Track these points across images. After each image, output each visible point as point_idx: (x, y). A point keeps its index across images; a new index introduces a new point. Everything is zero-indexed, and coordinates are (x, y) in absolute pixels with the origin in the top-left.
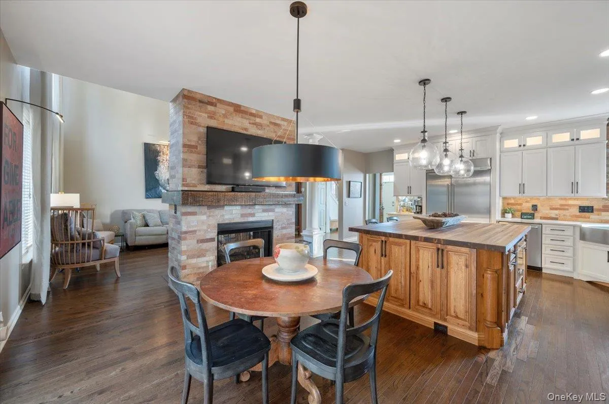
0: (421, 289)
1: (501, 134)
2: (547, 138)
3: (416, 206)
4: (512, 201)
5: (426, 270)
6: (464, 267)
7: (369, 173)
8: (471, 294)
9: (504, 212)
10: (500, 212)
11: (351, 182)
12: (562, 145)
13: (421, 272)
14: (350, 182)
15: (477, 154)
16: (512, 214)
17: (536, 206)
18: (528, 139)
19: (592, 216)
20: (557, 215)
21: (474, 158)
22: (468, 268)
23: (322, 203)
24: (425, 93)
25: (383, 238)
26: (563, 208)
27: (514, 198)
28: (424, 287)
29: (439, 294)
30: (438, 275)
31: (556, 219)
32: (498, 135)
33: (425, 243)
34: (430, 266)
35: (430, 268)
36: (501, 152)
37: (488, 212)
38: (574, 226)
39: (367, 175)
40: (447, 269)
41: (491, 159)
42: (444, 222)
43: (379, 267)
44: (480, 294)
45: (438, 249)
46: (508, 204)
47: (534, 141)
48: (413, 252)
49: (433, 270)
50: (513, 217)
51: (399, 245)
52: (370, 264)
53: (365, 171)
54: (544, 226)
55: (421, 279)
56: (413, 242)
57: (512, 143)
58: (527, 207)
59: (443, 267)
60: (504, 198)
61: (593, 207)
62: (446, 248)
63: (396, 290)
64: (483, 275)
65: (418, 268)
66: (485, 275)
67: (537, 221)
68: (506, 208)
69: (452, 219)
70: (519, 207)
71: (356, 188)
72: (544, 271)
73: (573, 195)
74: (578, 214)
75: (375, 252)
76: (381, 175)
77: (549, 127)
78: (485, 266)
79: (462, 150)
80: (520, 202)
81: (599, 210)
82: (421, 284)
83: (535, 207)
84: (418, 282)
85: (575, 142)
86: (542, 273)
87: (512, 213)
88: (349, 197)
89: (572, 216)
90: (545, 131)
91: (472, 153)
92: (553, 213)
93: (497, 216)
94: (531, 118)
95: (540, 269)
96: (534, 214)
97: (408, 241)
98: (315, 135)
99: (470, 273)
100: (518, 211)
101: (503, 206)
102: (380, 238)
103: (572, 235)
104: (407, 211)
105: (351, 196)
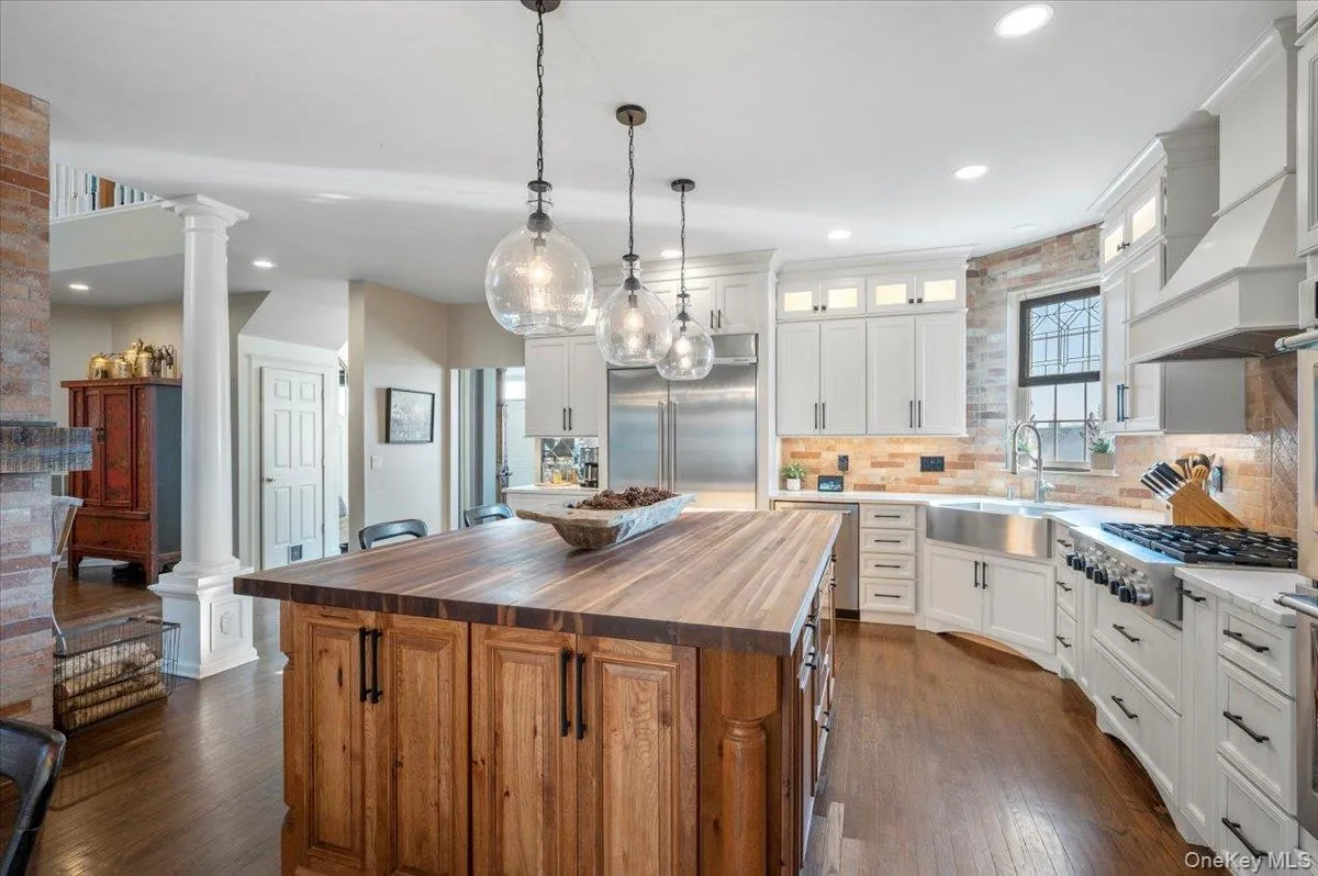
0: (509, 825)
1: (778, 275)
2: (866, 294)
3: (587, 464)
4: (801, 448)
5: (525, 749)
6: (654, 726)
7: (459, 366)
8: (681, 829)
9: (786, 475)
10: (777, 477)
11: (393, 393)
12: (891, 313)
13: (508, 753)
14: (389, 392)
15: (727, 321)
16: (802, 480)
17: (846, 458)
18: (832, 293)
19: (944, 479)
20: (883, 479)
21: (720, 332)
22: (670, 724)
23: (308, 458)
24: (541, 36)
25: (370, 619)
26: (892, 462)
27: (804, 440)
28: (518, 821)
29: (571, 839)
30: (569, 763)
31: (881, 488)
32: (771, 275)
33: (524, 633)
34: (539, 729)
35: (539, 738)
36: (778, 321)
37: (752, 475)
38: (917, 506)
39: (454, 373)
40: (600, 738)
41: (757, 335)
42: (617, 528)
43: (357, 746)
44: (711, 824)
45: (566, 656)
46: (794, 455)
47: (842, 298)
48: (480, 673)
49: (549, 742)
50: (802, 488)
51: (429, 644)
52: (321, 735)
53: (448, 360)
54: (861, 506)
55: (508, 782)
56: (478, 629)
57: (799, 301)
58: (828, 462)
59: (582, 729)
60: (786, 441)
61: (942, 458)
62: (596, 649)
63: (421, 840)
64: (721, 747)
65: (496, 738)
66: (726, 743)
67: (849, 495)
68: (790, 465)
69: (647, 510)
70: (812, 462)
71: (413, 411)
72: (863, 618)
73: (912, 431)
74: (920, 475)
75: (341, 684)
76: (499, 373)
77: (871, 267)
78: (725, 708)
79: (683, 295)
80: (815, 450)
81: (955, 466)
82: (510, 802)
83: (844, 462)
84: (498, 795)
85: (916, 307)
86: (858, 623)
87: (801, 477)
88: (387, 441)
89: (909, 481)
90: (862, 276)
91: (716, 318)
92: (877, 475)
93: (772, 488)
94: (839, 235)
95: (856, 614)
96: (842, 478)
97: (461, 627)
98: (200, 198)
99: (677, 747)
100: (814, 471)
101: (784, 461)
102: (357, 619)
103: (913, 527)
104: (564, 479)
105: (393, 436)
